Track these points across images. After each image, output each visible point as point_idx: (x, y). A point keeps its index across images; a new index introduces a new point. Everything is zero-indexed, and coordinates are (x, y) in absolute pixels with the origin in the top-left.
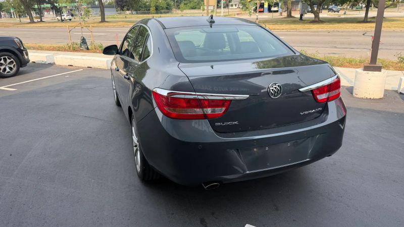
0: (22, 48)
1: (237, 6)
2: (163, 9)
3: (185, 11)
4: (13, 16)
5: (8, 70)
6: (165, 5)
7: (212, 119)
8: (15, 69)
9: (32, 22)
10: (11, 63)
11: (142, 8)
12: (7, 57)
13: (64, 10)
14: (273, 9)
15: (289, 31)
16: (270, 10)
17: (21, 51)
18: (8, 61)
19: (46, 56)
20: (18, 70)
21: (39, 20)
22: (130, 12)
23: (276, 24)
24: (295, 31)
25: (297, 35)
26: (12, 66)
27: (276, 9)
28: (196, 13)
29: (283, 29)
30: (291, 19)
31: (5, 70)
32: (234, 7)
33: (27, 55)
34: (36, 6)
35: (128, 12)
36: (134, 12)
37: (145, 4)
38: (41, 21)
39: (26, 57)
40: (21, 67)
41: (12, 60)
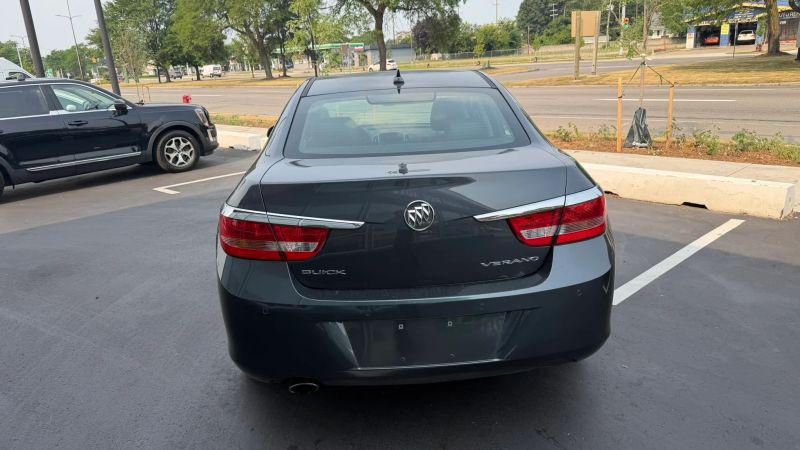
0: (207, 124)
1: (662, 34)
2: (502, 46)
3: (543, 49)
4: (246, 69)
5: (181, 159)
6: (507, 39)
7: (295, 262)
8: (192, 159)
9: (270, 77)
10: (187, 148)
11: (463, 46)
12: (180, 138)
13: (326, 56)
14: (742, 37)
15: (762, 87)
16: (733, 40)
17: (204, 129)
18: (183, 145)
19: (250, 138)
20: (197, 159)
21: (282, 74)
22: (440, 55)
23: (733, 71)
24: (775, 87)
25: (778, 95)
26: (187, 153)
27: (749, 37)
28: (565, 52)
29: (746, 82)
30: (778, 58)
31: (176, 158)
32: (655, 36)
33: (214, 135)
34: (278, 50)
35: (435, 56)
36: (447, 55)
37: (468, 39)
38: (285, 75)
39: (211, 139)
40: (203, 155)
41: (189, 143)
